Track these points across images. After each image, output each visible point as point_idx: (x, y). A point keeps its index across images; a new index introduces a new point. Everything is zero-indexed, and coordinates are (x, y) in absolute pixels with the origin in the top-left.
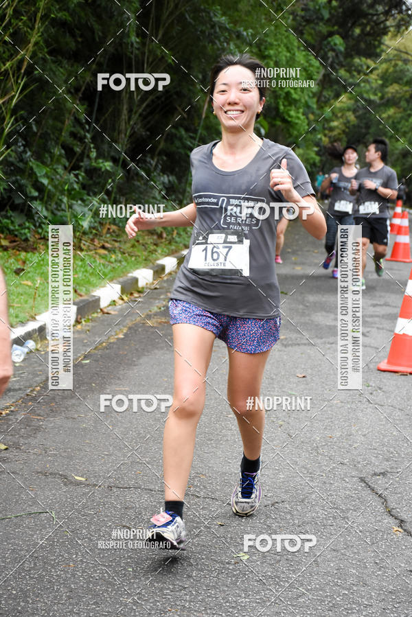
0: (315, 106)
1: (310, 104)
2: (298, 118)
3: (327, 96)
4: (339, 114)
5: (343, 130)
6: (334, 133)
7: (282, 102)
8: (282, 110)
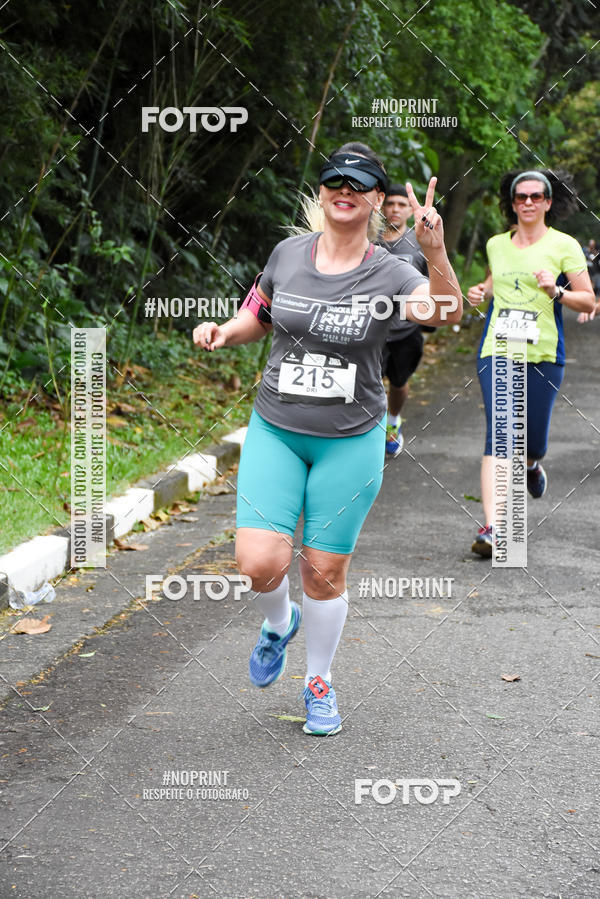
4: (580, 124)
5: (589, 155)
6: (570, 162)
7: (466, 108)
8: (465, 124)
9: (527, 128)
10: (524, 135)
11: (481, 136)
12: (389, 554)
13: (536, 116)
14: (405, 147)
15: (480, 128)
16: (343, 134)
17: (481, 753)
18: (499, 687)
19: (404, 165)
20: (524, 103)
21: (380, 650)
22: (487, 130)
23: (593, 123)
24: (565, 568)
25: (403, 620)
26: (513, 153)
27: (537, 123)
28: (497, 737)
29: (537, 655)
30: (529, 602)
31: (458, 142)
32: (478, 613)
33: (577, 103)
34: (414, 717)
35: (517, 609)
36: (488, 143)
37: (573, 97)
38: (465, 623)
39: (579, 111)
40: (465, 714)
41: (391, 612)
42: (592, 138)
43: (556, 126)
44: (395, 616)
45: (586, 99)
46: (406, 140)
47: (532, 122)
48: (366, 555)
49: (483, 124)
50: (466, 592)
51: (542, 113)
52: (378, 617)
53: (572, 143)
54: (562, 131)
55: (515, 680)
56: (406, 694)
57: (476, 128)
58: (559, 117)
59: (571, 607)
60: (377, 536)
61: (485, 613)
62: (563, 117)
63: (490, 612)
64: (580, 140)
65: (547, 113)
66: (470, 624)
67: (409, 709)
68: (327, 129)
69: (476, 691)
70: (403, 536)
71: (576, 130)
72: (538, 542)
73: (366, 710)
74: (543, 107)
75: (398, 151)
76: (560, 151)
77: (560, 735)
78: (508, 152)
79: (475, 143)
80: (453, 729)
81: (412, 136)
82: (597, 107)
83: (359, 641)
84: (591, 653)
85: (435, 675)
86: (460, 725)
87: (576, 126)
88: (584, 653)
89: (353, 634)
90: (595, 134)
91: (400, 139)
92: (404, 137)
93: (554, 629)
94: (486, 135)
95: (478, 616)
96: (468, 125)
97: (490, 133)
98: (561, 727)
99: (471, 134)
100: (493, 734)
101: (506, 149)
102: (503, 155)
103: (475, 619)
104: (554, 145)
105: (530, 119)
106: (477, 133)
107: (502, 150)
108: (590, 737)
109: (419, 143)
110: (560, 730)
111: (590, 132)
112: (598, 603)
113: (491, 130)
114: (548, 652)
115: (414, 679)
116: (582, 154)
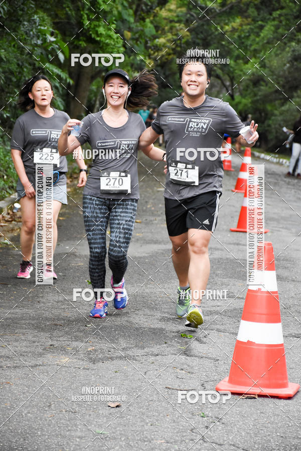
0: (132, 20)
1: (126, 17)
2: (110, 37)
3: (150, 4)
4: (166, 28)
5: (173, 49)
6: (161, 54)
7: (87, 14)
9: (130, 29)
10: (128, 34)
11: (97, 32)
12: (33, 322)
13: (136, 21)
14: (45, 40)
15: (97, 29)
18: (107, 411)
19: (44, 52)
20: (126, 11)
21: (24, 389)
22: (101, 30)
23: (175, 27)
24: (154, 329)
25: (41, 368)
26: (120, 47)
27: (136, 26)
28: (102, 446)
29: (132, 388)
30: (130, 353)
31: (81, 38)
32: (94, 361)
33: (164, 13)
34: (46, 435)
35: (121, 358)
36: (103, 39)
37: (161, 9)
38: (84, 369)
39: (165, 19)
40: (82, 431)
41: (33, 362)
42: (175, 37)
43: (149, 28)
44: (36, 365)
45: (170, 10)
46: (45, 35)
47: (133, 26)
49: (99, 26)
50: (87, 347)
51: (140, 19)
52: (24, 367)
53: (162, 41)
54: (154, 32)
55: (117, 406)
56: (41, 419)
57: (94, 28)
58: (151, 22)
59: (157, 355)
60: (25, 310)
61: (99, 361)
62: (154, 22)
63: (102, 360)
64: (166, 38)
65: (143, 19)
66: (88, 369)
67: (42, 430)
69: (90, 415)
70: (44, 310)
71: (164, 33)
72: (137, 312)
73: (12, 432)
74: (140, 15)
75: (39, 42)
76: (153, 46)
77: (145, 443)
78: (116, 47)
79: (94, 39)
80: (73, 442)
81: (49, 33)
82: (178, 16)
83: (9, 383)
84: (169, 387)
85: (62, 405)
86: (78, 440)
87: (163, 29)
88: (165, 386)
89: (5, 379)
90: (177, 35)
91: (41, 34)
92: (44, 33)
93: (145, 370)
94: (101, 34)
95: (94, 363)
96: (88, 27)
97: (104, 33)
98: (146, 438)
99: (91, 32)
100: (101, 444)
101: (115, 44)
102: (113, 49)
103: (91, 365)
104: (149, 42)
105: (131, 23)
106: (95, 32)
107: (112, 45)
108: (166, 444)
109: (55, 38)
110: (146, 440)
111: (173, 33)
112: (175, 352)
113: (105, 31)
114: (140, 386)
115: (46, 409)
116: (169, 49)
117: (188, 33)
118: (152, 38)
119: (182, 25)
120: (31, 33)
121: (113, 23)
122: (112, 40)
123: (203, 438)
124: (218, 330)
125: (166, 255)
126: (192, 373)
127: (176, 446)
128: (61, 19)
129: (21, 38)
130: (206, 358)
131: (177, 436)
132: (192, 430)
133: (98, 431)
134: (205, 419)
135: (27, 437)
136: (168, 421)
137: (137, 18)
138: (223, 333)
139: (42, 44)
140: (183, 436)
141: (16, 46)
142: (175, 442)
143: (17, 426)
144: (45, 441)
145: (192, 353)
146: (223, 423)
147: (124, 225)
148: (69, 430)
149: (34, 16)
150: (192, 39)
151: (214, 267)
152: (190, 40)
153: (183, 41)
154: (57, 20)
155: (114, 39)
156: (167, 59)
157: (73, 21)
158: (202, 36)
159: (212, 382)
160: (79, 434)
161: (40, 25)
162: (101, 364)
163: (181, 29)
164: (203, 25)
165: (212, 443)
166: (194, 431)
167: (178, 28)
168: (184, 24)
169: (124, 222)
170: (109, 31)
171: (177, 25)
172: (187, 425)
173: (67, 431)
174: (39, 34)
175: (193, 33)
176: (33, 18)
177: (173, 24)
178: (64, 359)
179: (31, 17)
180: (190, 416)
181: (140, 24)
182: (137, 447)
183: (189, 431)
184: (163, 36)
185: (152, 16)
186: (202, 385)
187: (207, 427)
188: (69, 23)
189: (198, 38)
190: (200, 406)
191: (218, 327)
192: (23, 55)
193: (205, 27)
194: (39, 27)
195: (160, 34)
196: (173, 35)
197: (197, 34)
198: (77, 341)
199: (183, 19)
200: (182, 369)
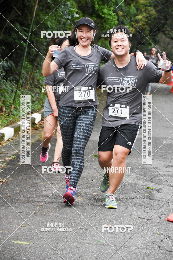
0: (123, 5)
2: (110, 15)
4: (143, 10)
5: (146, 22)
6: (139, 25)
7: (97, 1)
8: (97, 8)
9: (122, 10)
10: (121, 13)
11: (103, 13)
13: (125, 6)
14: (73, 16)
15: (103, 10)
16: (48, 10)
17: (95, 256)
21: (57, 215)
22: (105, 11)
23: (148, 9)
24: (131, 183)
26: (115, 21)
27: (126, 8)
28: (101, 249)
29: (119, 217)
31: (94, 15)
34: (69, 241)
36: (106, 16)
38: (91, 205)
39: (142, 4)
40: (89, 240)
42: (148, 15)
43: (133, 9)
46: (73, 13)
47: (124, 8)
48: (53, 177)
49: (104, 8)
50: (92, 193)
51: (128, 4)
52: (57, 202)
53: (140, 17)
54: (135, 12)
57: (101, 10)
58: (134, 6)
59: (133, 198)
61: (99, 201)
62: (136, 6)
64: (143, 16)
65: (130, 5)
67: (67, 238)
68: (41, 8)
71: (141, 12)
73: (50, 239)
74: (128, 2)
75: (70, 17)
76: (135, 20)
77: (126, 248)
78: (113, 20)
79: (101, 16)
80: (84, 246)
81: (76, 12)
82: (150, 3)
83: (49, 211)
84: (140, 217)
85: (78, 225)
86: (87, 245)
87: (141, 11)
88: (137, 217)
89: (46, 209)
90: (149, 14)
91: (71, 13)
92: (72, 12)
93: (126, 207)
94: (105, 13)
95: (97, 202)
96: (98, 9)
97: (107, 12)
98: (127, 245)
99: (99, 12)
100: (100, 248)
101: (113, 19)
102: (111, 21)
103: (95, 203)
104: (132, 18)
105: (123, 7)
106: (101, 12)
107: (111, 19)
108: (138, 250)
109: (79, 15)
110: (126, 246)
111: (147, 13)
112: (144, 197)
113: (107, 11)
114: (123, 216)
115: (70, 227)
116: (144, 22)
117: (155, 13)
118: (134, 15)
119: (152, 8)
120: (65, 12)
121: (112, 7)
122: (111, 16)
123: (159, 247)
124: (169, 186)
125: (139, 141)
126: (153, 210)
127: (144, 251)
128: (82, 4)
129: (59, 15)
130: (161, 201)
131: (144, 245)
132: (153, 242)
133: (99, 240)
134: (161, 236)
135: (59, 242)
136: (139, 237)
137: (126, 4)
138: (171, 187)
139: (71, 18)
140: (148, 246)
141: (56, 19)
142: (143, 249)
143: (53, 236)
144: (68, 245)
145: (153, 198)
146: (171, 239)
147: (84, 127)
148: (82, 239)
149: (67, 3)
150: (157, 16)
151: (167, 149)
152: (157, 17)
153: (153, 17)
154: (80, 5)
155: (112, 16)
156: (142, 28)
157: (90, 5)
158: (164, 14)
159: (165, 215)
160: (88, 242)
161: (71, 8)
162: (101, 202)
163: (151, 10)
164: (164, 8)
165: (165, 250)
166: (154, 243)
167: (150, 10)
168: (153, 7)
169: (84, 125)
170: (110, 12)
171: (149, 8)
172: (150, 239)
173: (81, 240)
174: (70, 12)
175: (159, 12)
176: (67, 4)
177: (147, 7)
178: (80, 199)
179: (65, 3)
180: (152, 234)
181: (128, 7)
182: (121, 251)
183: (151, 243)
184: (141, 14)
185: (135, 2)
186: (159, 217)
187: (162, 241)
188: (87, 6)
189: (161, 16)
190: (158, 228)
191: (169, 183)
192: (61, 25)
193: (166, 9)
194: (70, 9)
195: (139, 13)
196: (146, 14)
197: (161, 13)
198: (87, 189)
199: (153, 4)
200: (148, 207)
